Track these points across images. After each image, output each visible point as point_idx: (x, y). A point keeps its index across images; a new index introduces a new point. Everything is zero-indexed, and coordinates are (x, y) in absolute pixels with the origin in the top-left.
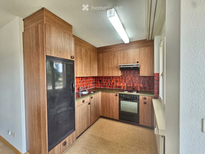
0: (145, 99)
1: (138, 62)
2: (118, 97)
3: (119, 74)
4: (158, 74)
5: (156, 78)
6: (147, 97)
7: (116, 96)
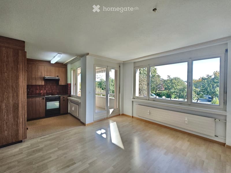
0: (64, 98)
1: (58, 76)
2: (45, 100)
3: (43, 83)
4: (70, 84)
5: (69, 86)
6: (65, 97)
7: (43, 100)
